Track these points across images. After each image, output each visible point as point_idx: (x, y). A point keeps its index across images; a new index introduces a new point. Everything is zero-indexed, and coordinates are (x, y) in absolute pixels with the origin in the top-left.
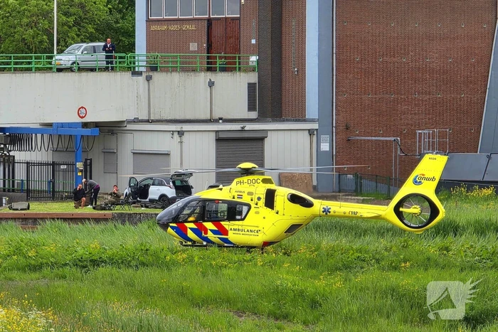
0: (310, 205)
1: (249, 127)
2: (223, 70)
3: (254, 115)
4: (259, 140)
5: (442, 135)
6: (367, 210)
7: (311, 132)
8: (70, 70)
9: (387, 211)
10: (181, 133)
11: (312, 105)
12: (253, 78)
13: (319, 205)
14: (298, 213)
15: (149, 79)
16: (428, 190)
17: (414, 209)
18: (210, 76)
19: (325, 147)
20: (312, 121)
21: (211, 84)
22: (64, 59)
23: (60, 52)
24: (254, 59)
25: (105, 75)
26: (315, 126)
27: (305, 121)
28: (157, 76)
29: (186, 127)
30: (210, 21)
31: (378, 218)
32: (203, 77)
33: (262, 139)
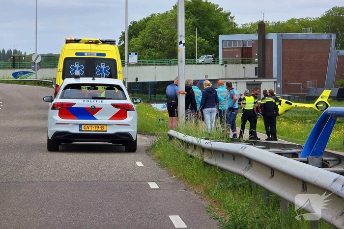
0: (291, 104)
1: (256, 80)
2: (247, 63)
3: (257, 77)
4: (259, 84)
5: (315, 82)
6: (308, 106)
7: (275, 82)
8: (201, 64)
9: (313, 106)
10: (236, 83)
11: (275, 74)
12: (257, 65)
13: (294, 104)
15: (226, 66)
16: (325, 100)
17: (321, 105)
18: (244, 65)
19: (279, 86)
20: (275, 78)
21: (244, 68)
22: (200, 60)
23: (198, 58)
24: (256, 60)
25: (213, 65)
26: (276, 80)
27: (273, 78)
28: (229, 66)
29: (238, 81)
30: (242, 48)
32: (242, 66)
33: (260, 84)
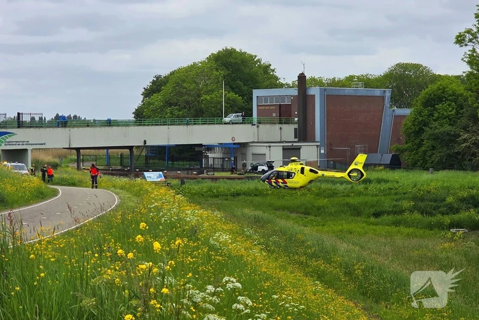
0: (317, 173)
1: (295, 144)
2: (285, 123)
3: (297, 140)
4: (298, 149)
5: (365, 147)
6: (338, 175)
7: (317, 146)
8: (229, 123)
9: (345, 175)
10: (270, 147)
11: (318, 136)
12: (296, 126)
13: (320, 173)
14: (313, 176)
15: (258, 127)
16: (360, 167)
17: (355, 174)
18: (280, 125)
19: (322, 151)
20: (318, 142)
21: (281, 128)
22: (227, 119)
23: (225, 117)
24: (296, 119)
26: (319, 144)
27: (315, 142)
28: (260, 126)
29: (272, 144)
30: (280, 105)
31: (342, 177)
32: (278, 126)
33: (300, 149)
